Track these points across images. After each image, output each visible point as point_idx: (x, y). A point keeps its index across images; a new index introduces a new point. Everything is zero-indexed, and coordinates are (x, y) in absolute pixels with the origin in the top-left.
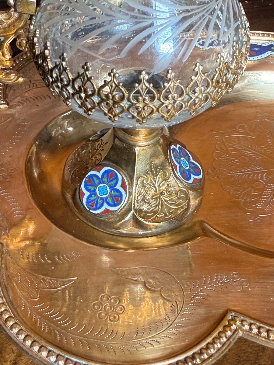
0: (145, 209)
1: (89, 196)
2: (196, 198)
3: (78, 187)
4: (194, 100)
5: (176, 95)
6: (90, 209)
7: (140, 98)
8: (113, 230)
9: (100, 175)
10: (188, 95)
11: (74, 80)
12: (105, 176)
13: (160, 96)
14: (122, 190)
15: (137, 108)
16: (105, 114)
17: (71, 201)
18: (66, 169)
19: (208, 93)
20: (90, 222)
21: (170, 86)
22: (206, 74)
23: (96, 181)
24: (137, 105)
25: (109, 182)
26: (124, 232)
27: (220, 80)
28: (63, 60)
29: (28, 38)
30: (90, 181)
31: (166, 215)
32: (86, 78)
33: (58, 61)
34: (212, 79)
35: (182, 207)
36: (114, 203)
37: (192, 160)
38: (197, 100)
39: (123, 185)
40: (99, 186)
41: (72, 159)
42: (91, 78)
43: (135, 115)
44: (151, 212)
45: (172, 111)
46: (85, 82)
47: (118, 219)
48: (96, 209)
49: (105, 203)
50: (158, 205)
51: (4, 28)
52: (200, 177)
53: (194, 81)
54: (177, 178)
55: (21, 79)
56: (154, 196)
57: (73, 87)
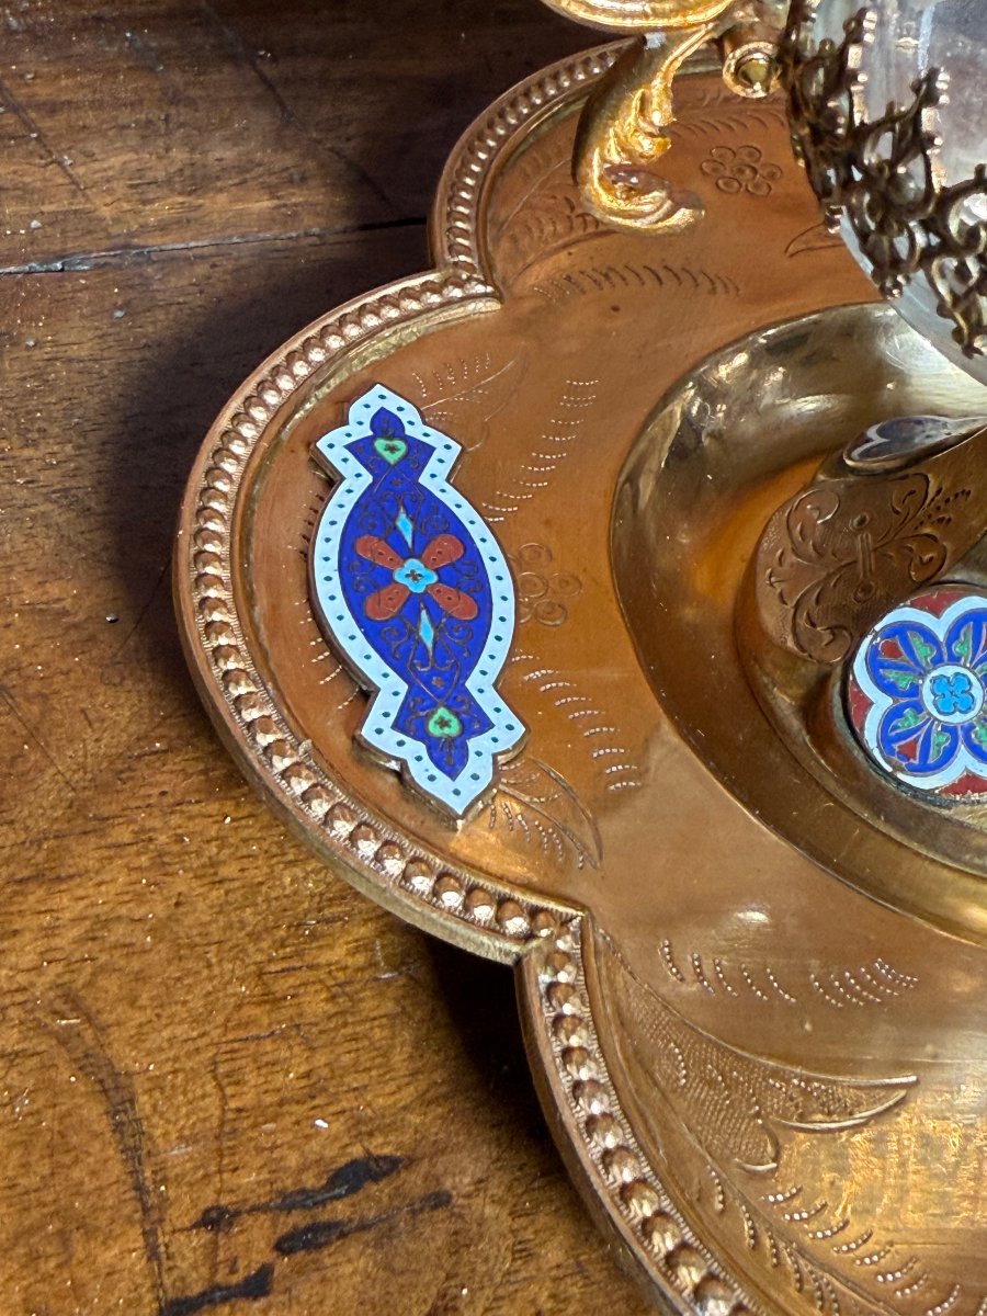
1: (892, 715)
6: (897, 768)
9: (940, 626)
12: (967, 632)
17: (795, 724)
20: (887, 820)
25: (981, 661)
30: (892, 651)
41: (779, 546)
48: (924, 769)
49: (962, 749)
55: (681, 218)
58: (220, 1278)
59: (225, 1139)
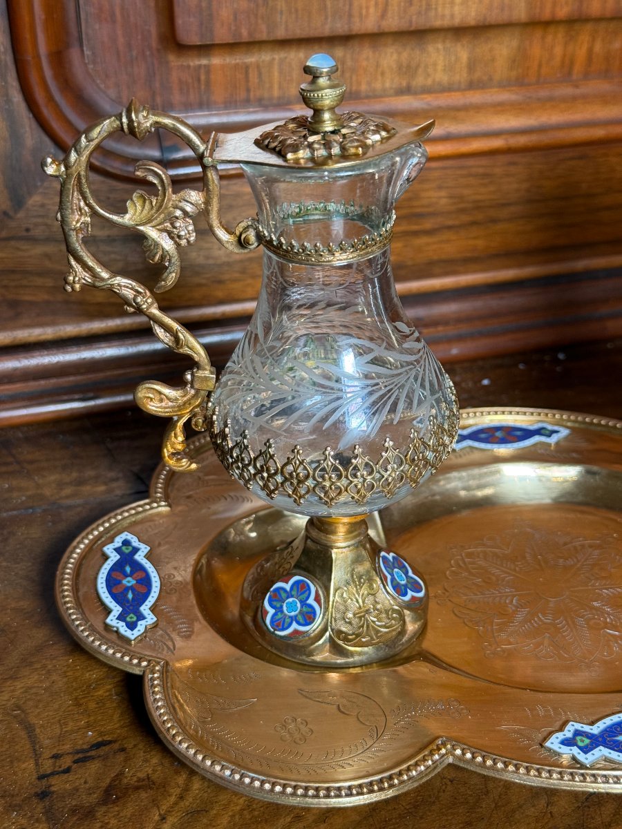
0: (344, 629)
1: (274, 615)
2: (415, 620)
3: (261, 604)
4: (387, 479)
5: (365, 473)
6: (275, 630)
7: (326, 475)
8: (304, 657)
9: (288, 587)
10: (379, 472)
11: (256, 459)
12: (295, 589)
13: (347, 474)
14: (315, 605)
15: (323, 487)
16: (289, 496)
17: (250, 624)
19: (402, 471)
20: (276, 648)
21: (357, 463)
22: (397, 450)
24: (324, 483)
25: (300, 595)
26: (318, 660)
28: (245, 437)
29: (205, 417)
30: (275, 596)
31: (372, 639)
32: (268, 455)
33: (239, 439)
34: (406, 456)
35: (393, 630)
36: (305, 620)
37: (411, 573)
38: (390, 479)
39: (317, 599)
40: (287, 601)
42: (273, 455)
43: (322, 495)
44: (353, 634)
45: (363, 491)
46: (267, 460)
47: (309, 642)
48: (283, 629)
49: (294, 623)
50: (362, 626)
52: (421, 594)
53: (384, 458)
55: (194, 466)
56: (358, 613)
57: (255, 467)
58: (56, 769)
59: (61, 738)
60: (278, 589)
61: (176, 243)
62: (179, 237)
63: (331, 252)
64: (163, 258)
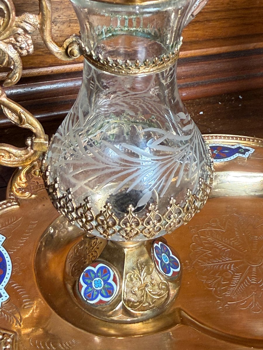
0: (133, 299)
1: (87, 289)
2: (174, 288)
3: (78, 280)
4: (170, 224)
5: (155, 221)
6: (87, 299)
7: (128, 224)
8: (106, 317)
9: (95, 270)
10: (165, 220)
11: (77, 209)
12: (100, 272)
13: (143, 223)
14: (113, 284)
15: (126, 231)
16: (101, 234)
17: (71, 291)
18: (67, 262)
19: (181, 218)
20: (87, 310)
21: (151, 215)
22: (178, 205)
23: (93, 275)
24: (126, 229)
25: (103, 277)
26: (116, 319)
27: (190, 208)
28: (69, 193)
30: (87, 275)
31: (149, 304)
32: (86, 208)
33: (65, 193)
34: (183, 208)
35: (163, 297)
36: (107, 294)
37: (171, 255)
38: (172, 224)
39: (115, 280)
40: (95, 280)
41: (72, 253)
42: (90, 208)
43: (124, 235)
44: (138, 302)
45: (153, 232)
46: (86, 211)
47: (109, 308)
48: (92, 299)
49: (100, 295)
50: (143, 296)
51: (23, 161)
52: (178, 270)
53: (169, 211)
54: (159, 272)
56: (140, 288)
57: (77, 214)
60: (89, 271)
61: (18, 52)
62: (21, 48)
63: (137, 67)
64: (9, 63)
